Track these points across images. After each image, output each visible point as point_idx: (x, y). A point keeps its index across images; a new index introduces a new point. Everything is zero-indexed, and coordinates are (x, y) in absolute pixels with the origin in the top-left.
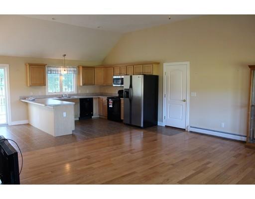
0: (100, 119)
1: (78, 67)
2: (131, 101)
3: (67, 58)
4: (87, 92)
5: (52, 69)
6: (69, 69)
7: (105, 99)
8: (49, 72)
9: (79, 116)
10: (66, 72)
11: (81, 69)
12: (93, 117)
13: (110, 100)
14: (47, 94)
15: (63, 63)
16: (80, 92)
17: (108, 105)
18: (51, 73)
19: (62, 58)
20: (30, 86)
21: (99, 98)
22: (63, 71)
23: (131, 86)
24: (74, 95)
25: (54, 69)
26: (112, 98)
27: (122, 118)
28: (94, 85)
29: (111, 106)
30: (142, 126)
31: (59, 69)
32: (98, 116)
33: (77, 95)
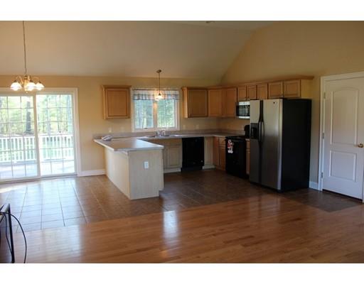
0: (215, 170)
1: (182, 89)
2: (261, 143)
3: (162, 75)
4: (195, 128)
5: (141, 92)
6: (166, 92)
7: (222, 138)
8: (136, 98)
9: (181, 165)
10: (161, 97)
11: (186, 92)
12: (203, 168)
13: (229, 141)
14: (133, 131)
15: (158, 84)
16: (184, 127)
17: (227, 149)
18: (139, 99)
19: (156, 75)
20: (107, 119)
21: (214, 137)
22: (158, 96)
23: (261, 119)
24: (175, 132)
25: (144, 92)
26: (233, 138)
27: (248, 172)
28: (207, 116)
29: (231, 151)
30: (279, 188)
31: (151, 93)
32: (213, 167)
33: (180, 132)
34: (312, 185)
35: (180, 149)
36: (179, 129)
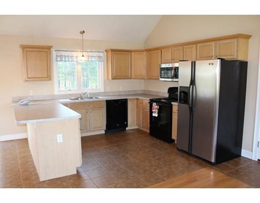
0: (139, 131)
1: (106, 51)
4: (118, 90)
5: (64, 53)
6: (90, 54)
7: (146, 100)
8: (59, 59)
9: (105, 128)
10: (84, 59)
11: (110, 53)
12: (127, 129)
13: (154, 104)
14: (56, 93)
15: (82, 46)
16: (108, 90)
17: (151, 112)
18: (61, 61)
20: (26, 81)
21: (137, 99)
22: (80, 57)
23: (193, 82)
24: (99, 94)
25: (67, 54)
26: (158, 101)
28: (130, 78)
29: (155, 115)
30: (213, 160)
31: (75, 54)
32: (137, 127)
34: (244, 153)
35: (104, 111)
36: (103, 91)
